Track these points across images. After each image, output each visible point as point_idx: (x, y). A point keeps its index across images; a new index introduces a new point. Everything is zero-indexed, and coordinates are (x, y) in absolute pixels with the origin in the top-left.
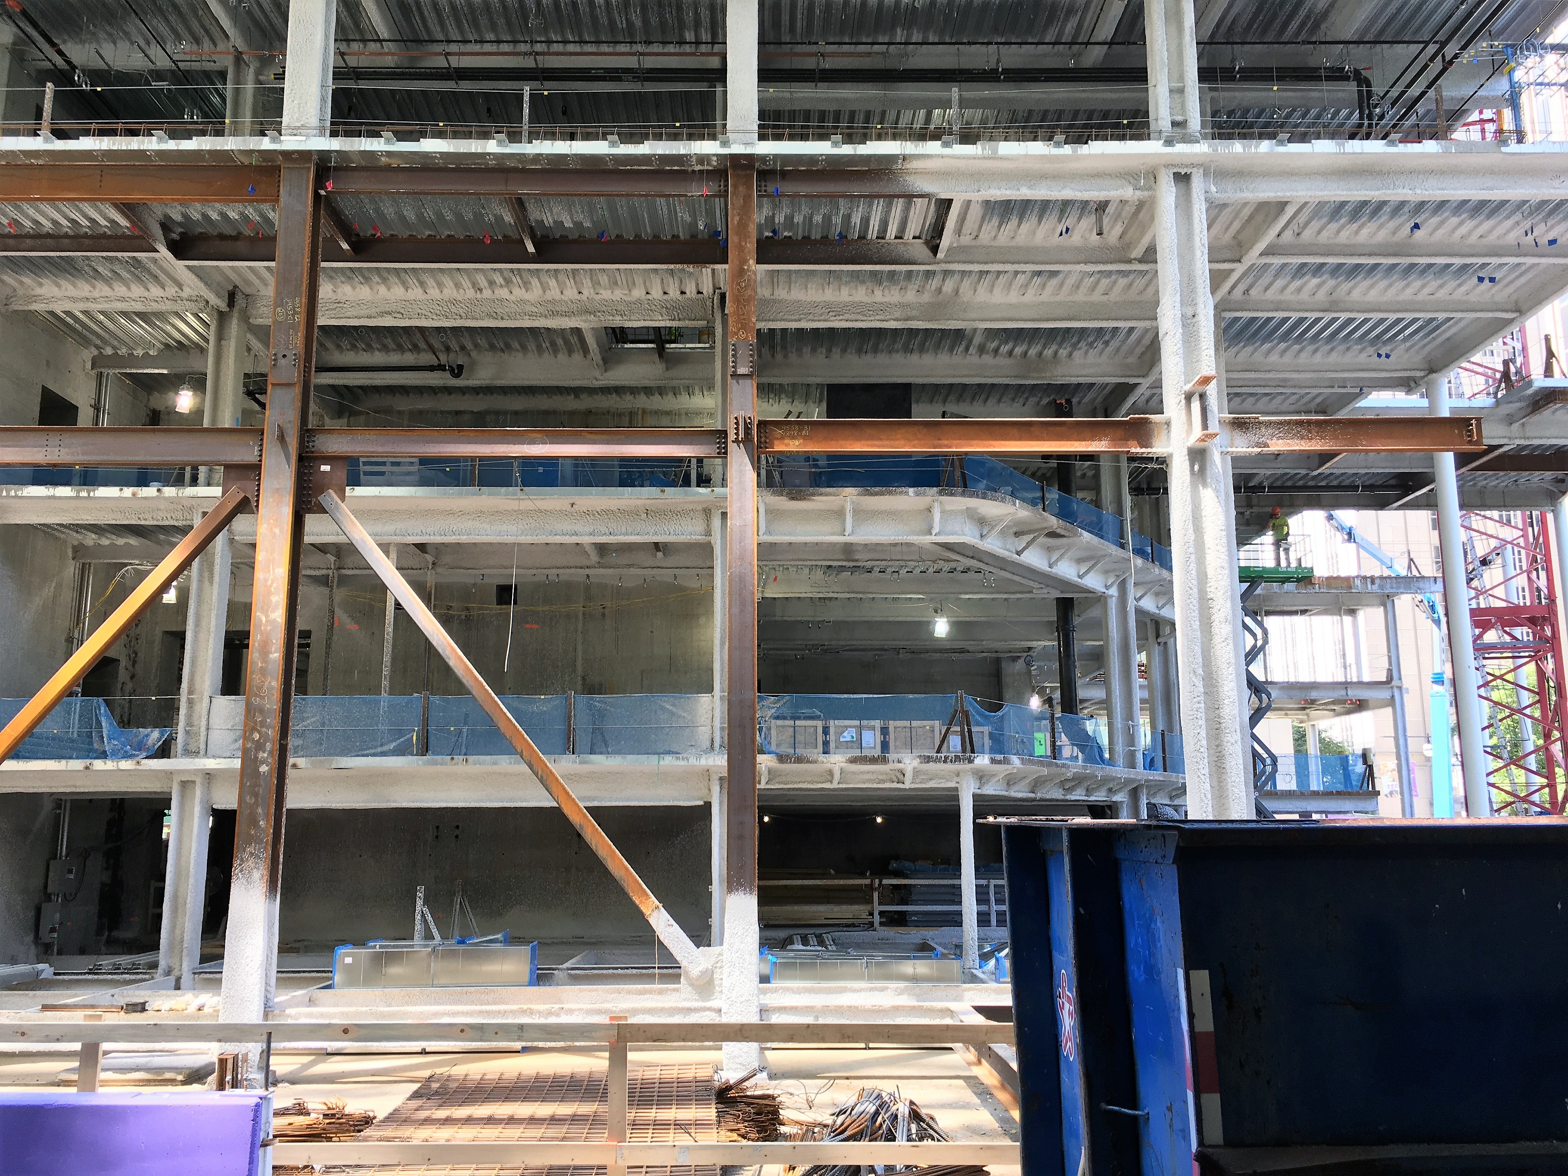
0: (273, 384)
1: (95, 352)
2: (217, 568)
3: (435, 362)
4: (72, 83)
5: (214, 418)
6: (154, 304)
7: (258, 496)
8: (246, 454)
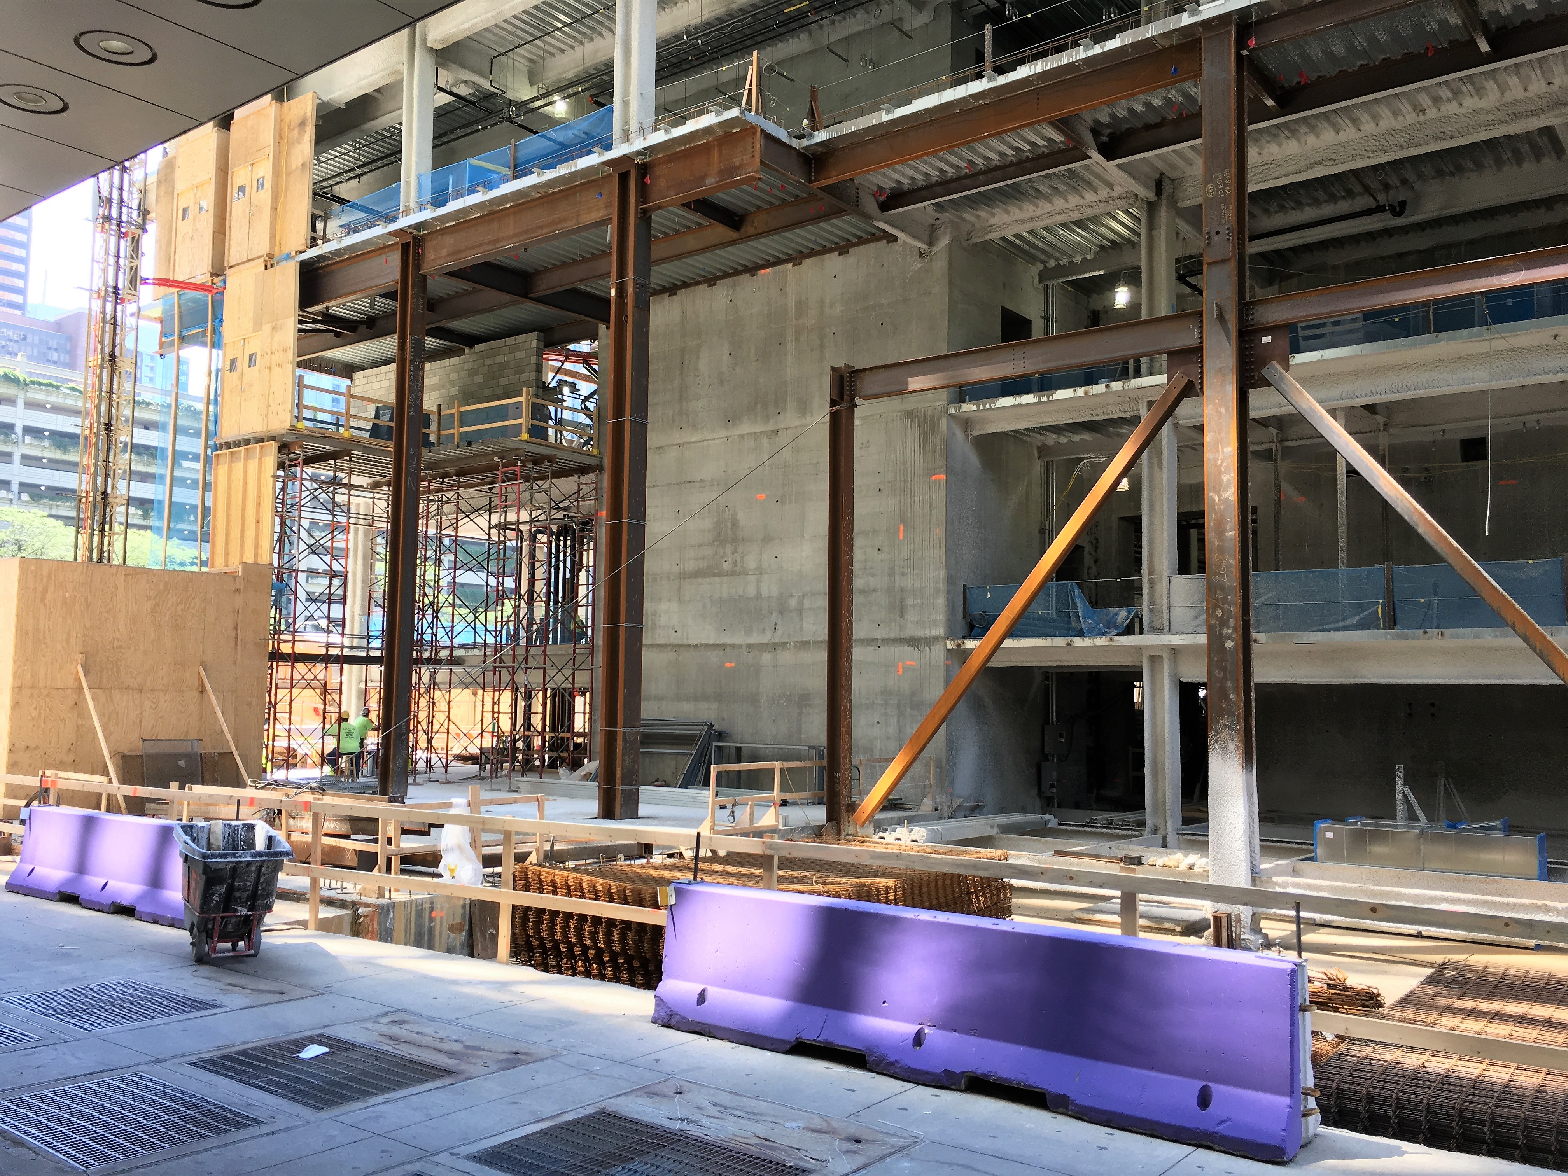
0: (1208, 264)
1: (1041, 267)
2: (1165, 454)
3: (1372, 204)
4: (1004, 18)
5: (1151, 309)
6: (1089, 210)
7: (1201, 378)
8: (1186, 339)
